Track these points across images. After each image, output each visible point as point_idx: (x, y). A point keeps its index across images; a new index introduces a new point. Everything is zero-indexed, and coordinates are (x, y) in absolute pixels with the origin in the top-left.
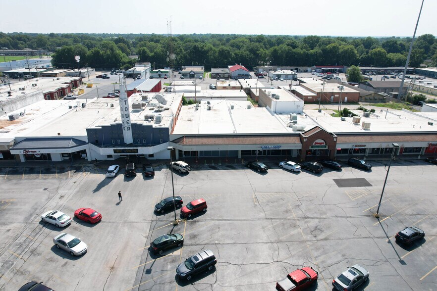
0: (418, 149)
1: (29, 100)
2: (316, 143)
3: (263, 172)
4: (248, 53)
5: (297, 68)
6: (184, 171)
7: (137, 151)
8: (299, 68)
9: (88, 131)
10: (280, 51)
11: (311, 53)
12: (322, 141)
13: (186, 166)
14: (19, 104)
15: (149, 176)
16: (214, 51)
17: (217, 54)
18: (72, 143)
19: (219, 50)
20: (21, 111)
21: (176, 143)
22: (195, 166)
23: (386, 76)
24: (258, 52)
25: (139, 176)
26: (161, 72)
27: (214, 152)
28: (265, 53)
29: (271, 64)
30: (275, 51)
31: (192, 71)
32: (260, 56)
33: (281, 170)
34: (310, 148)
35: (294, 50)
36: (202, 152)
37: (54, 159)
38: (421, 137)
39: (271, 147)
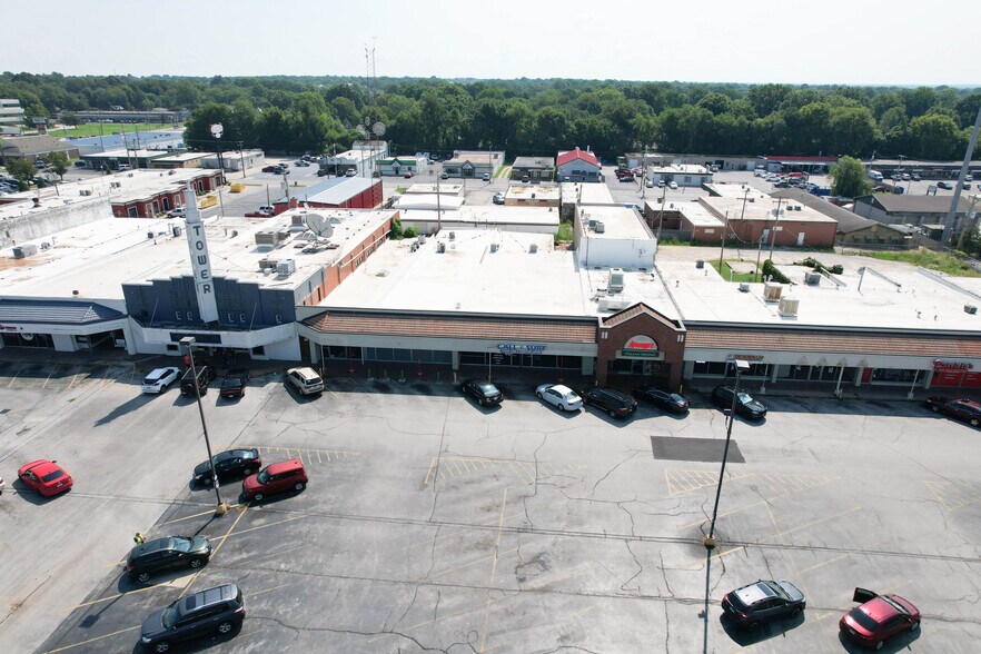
1: (74, 217)
2: (633, 344)
3: (489, 406)
4: (608, 123)
5: (722, 159)
6: (307, 391)
7: (217, 339)
8: (726, 160)
9: (127, 289)
10: (682, 121)
11: (759, 126)
12: (649, 341)
13: (313, 381)
14: (48, 225)
15: (230, 396)
16: (529, 117)
17: (535, 124)
18: (91, 314)
19: (540, 116)
20: (48, 239)
21: (307, 325)
22: (345, 380)
23: (945, 182)
24: (631, 121)
25: (213, 394)
26: (400, 163)
27: (397, 351)
28: (648, 125)
29: (659, 151)
30: (672, 118)
31: (468, 162)
32: (636, 130)
33: (536, 405)
34: (619, 356)
35: (716, 119)
36: (370, 350)
37: (59, 346)
38: (916, 344)
39: (521, 348)
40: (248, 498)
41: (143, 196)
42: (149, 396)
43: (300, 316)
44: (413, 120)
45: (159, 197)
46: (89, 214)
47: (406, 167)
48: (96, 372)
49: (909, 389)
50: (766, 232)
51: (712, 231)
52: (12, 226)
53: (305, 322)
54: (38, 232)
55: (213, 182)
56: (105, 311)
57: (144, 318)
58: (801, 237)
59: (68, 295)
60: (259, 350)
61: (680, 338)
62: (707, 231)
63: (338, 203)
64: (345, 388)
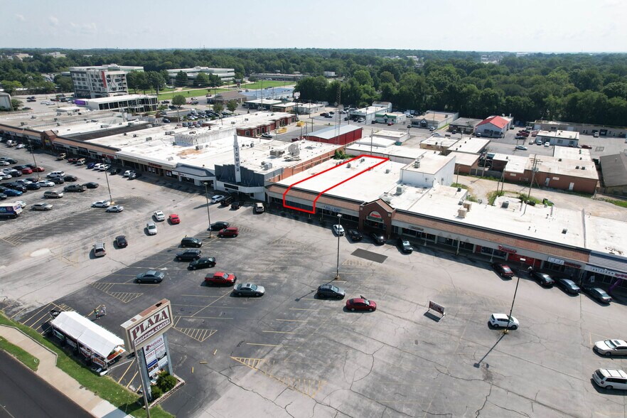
0: (488, 250)
1: (221, 135)
2: (373, 215)
6: (257, 211)
7: (237, 188)
12: (378, 214)
13: (261, 208)
14: (211, 138)
15: (235, 208)
16: (476, 94)
18: (204, 174)
20: (208, 144)
24: (544, 100)
25: (230, 206)
26: (388, 116)
30: (575, 99)
31: (424, 119)
32: (547, 106)
34: (367, 219)
39: (332, 209)
40: (219, 236)
41: (253, 126)
42: (212, 203)
43: (266, 184)
44: (408, 92)
45: (261, 127)
46: (227, 134)
47: (391, 119)
48: (202, 193)
49: (490, 257)
50: (548, 180)
51: (515, 175)
52: (199, 137)
53: (266, 187)
54: (207, 140)
55: (289, 121)
56: (209, 173)
57: (219, 178)
58: (572, 185)
59: (201, 166)
60: (252, 194)
61: (389, 215)
62: (511, 174)
63: (328, 138)
64: (271, 212)
